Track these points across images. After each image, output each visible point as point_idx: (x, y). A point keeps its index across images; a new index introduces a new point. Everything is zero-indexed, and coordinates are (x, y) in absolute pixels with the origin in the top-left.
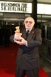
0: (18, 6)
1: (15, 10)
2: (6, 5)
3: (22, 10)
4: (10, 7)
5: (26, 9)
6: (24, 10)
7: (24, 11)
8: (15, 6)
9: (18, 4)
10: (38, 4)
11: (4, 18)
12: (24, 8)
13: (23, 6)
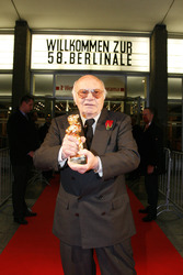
0: (101, 49)
1: (95, 64)
2: (63, 48)
3: (115, 62)
4: (76, 53)
5: (129, 60)
6: (125, 62)
7: (122, 64)
8: (93, 50)
9: (102, 44)
10: (169, 40)
11: (58, 88)
12: (125, 56)
13: (118, 49)
